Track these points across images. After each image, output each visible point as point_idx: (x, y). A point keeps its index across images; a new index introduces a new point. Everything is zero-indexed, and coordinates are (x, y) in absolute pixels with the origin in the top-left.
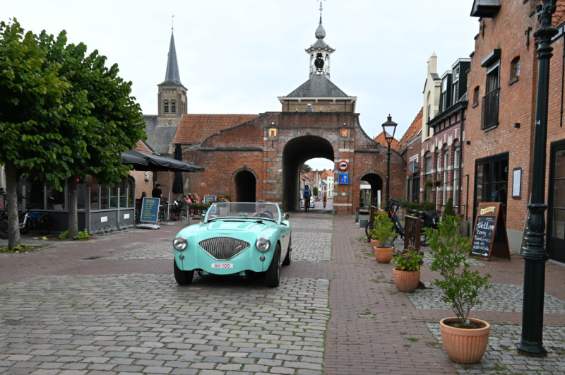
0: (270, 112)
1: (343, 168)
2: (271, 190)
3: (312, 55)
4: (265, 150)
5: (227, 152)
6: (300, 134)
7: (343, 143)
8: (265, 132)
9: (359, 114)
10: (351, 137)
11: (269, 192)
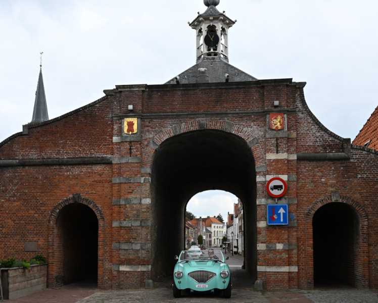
0: (124, 86)
1: (276, 192)
2: (128, 242)
3: (200, 31)
4: (115, 161)
5: (42, 169)
6: (185, 127)
7: (274, 141)
8: (115, 127)
9: (304, 84)
10: (289, 129)
11: (124, 246)
